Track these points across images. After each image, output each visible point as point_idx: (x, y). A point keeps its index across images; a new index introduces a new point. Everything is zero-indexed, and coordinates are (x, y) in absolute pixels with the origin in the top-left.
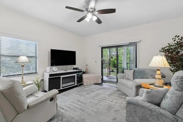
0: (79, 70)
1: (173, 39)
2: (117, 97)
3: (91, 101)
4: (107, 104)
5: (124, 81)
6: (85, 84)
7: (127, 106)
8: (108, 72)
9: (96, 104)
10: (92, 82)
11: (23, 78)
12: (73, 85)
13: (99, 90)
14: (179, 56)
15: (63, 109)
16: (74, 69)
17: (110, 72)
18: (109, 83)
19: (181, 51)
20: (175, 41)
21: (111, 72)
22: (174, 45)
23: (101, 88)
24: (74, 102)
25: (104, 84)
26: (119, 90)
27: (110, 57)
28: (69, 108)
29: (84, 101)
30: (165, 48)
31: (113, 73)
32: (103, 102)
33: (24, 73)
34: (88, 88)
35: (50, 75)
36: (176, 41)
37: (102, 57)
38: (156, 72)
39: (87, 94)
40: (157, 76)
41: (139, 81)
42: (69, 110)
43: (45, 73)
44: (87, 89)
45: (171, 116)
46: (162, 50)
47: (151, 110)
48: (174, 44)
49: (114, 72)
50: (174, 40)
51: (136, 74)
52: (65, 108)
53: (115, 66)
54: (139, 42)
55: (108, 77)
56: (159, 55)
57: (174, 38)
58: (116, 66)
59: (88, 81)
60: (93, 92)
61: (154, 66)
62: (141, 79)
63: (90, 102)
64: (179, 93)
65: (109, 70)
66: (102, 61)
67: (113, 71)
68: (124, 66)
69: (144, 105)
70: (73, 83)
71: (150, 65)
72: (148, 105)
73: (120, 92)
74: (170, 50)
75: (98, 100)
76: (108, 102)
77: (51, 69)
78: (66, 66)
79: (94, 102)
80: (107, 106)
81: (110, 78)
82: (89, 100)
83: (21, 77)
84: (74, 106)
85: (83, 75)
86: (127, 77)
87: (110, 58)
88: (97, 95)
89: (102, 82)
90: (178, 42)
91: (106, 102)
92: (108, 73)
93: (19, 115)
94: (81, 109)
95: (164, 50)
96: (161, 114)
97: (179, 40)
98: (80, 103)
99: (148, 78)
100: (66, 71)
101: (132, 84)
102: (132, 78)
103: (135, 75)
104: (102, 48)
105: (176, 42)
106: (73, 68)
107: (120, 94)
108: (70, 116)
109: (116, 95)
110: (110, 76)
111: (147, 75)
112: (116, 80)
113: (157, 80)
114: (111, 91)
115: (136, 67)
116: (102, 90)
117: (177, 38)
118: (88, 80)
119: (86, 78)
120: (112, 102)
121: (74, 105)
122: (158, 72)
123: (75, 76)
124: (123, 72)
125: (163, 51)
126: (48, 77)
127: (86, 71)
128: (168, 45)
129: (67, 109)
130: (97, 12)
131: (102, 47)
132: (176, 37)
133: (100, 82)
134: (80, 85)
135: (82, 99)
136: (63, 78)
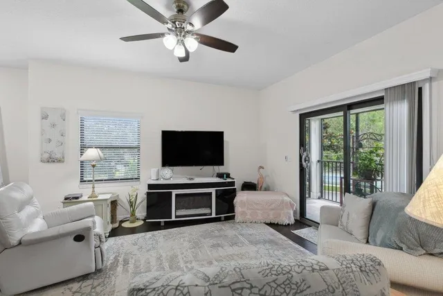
0: (228, 178)
6: (238, 218)
10: (260, 216)
11: (93, 188)
12: (205, 215)
16: (218, 176)
33: (96, 178)
35: (150, 186)
51: (377, 219)
59: (249, 212)
70: (207, 211)
78: (201, 167)
83: (91, 186)
85: (240, 193)
86: (345, 224)
99: (400, 248)
100: (191, 179)
103: (373, 222)
104: (303, 117)
106: (216, 173)
111: (400, 231)
119: (242, 201)
123: (212, 193)
131: (300, 115)
134: (227, 219)
136: (177, 195)
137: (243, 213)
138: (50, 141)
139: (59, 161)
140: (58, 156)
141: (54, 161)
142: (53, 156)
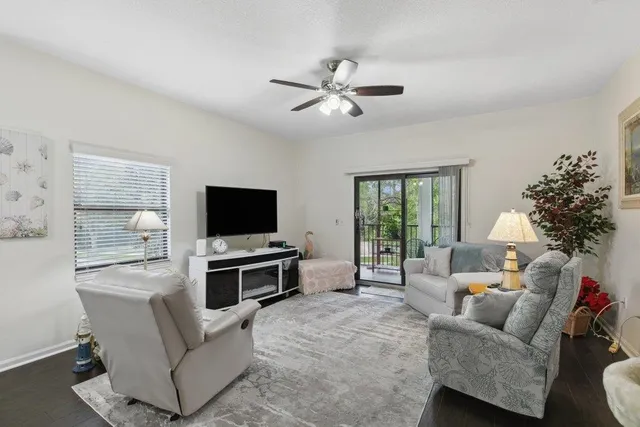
0: (287, 247)
1: (555, 163)
2: (405, 322)
3: (334, 334)
4: (379, 340)
5: (424, 280)
6: (307, 290)
7: (431, 336)
8: (373, 254)
9: (349, 342)
10: (328, 286)
12: (272, 293)
13: (350, 306)
14: (571, 210)
15: (263, 354)
16: (272, 245)
17: (380, 253)
18: (380, 287)
19: (575, 196)
20: (560, 168)
21: (382, 252)
22: (557, 181)
23: (358, 303)
24: (286, 339)
25: (362, 289)
26: (409, 307)
27: (379, 206)
28: (279, 351)
29: (315, 336)
30: (535, 187)
31: (389, 256)
32: (366, 337)
34: (315, 301)
35: (211, 264)
36: (564, 168)
37: (357, 207)
38: (506, 254)
39: (319, 317)
40: (508, 265)
41: (463, 278)
42: (279, 355)
43: (190, 258)
44: (316, 304)
45: (520, 345)
46: (530, 193)
47: (482, 338)
48: (559, 178)
49: (392, 253)
50: (557, 166)
51: (459, 260)
52: (266, 351)
53: (397, 234)
54: (467, 165)
55: (373, 268)
56: (513, 211)
57: (559, 162)
58: (399, 234)
59: (316, 282)
60: (334, 311)
61: (501, 239)
62: (470, 271)
63: (332, 336)
64: (536, 298)
65: (376, 247)
66: (357, 221)
67: (388, 251)
68: (424, 233)
69: (468, 328)
70: (273, 288)
71: (490, 237)
72: (478, 326)
73: (412, 312)
74: (547, 193)
75: (353, 331)
76: (382, 336)
77: (209, 245)
78: (248, 236)
79: (342, 336)
80: (380, 346)
81: (379, 272)
82: (327, 333)
84: (291, 347)
85: (301, 263)
86: (432, 268)
87: (379, 210)
88: (347, 321)
89: (357, 285)
90: (568, 173)
91: (374, 336)
92: (373, 257)
93: (191, 353)
94: (313, 355)
95: (533, 193)
96: (503, 344)
97: (571, 168)
98: (304, 340)
99: (488, 270)
100: (251, 250)
101: (444, 287)
102: (445, 271)
103: (455, 263)
104: (358, 180)
105: (562, 172)
106: (268, 242)
107: (411, 317)
108: (288, 370)
109: (403, 319)
110: (380, 266)
111: (487, 261)
112: (398, 279)
113: (508, 275)
114: (388, 309)
115: (459, 239)
116: (361, 307)
117: (567, 162)
118: (317, 278)
119: (311, 273)
120: (390, 335)
121: (290, 344)
122: (511, 255)
123: (277, 266)
124: (421, 254)
125: (531, 196)
126: (205, 269)
127: (306, 252)
128: (542, 179)
129: (272, 353)
130: (352, 91)
131: (355, 178)
132: (564, 160)
133: (352, 284)
134: (292, 294)
135: (306, 329)
136: (244, 272)
137: (312, 284)
138: (17, 196)
139: (39, 235)
140: (36, 226)
141: (27, 236)
142: (26, 225)
